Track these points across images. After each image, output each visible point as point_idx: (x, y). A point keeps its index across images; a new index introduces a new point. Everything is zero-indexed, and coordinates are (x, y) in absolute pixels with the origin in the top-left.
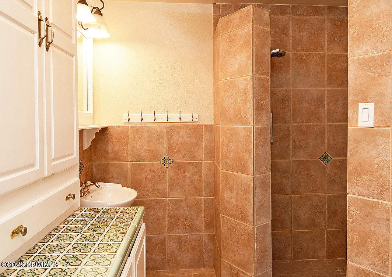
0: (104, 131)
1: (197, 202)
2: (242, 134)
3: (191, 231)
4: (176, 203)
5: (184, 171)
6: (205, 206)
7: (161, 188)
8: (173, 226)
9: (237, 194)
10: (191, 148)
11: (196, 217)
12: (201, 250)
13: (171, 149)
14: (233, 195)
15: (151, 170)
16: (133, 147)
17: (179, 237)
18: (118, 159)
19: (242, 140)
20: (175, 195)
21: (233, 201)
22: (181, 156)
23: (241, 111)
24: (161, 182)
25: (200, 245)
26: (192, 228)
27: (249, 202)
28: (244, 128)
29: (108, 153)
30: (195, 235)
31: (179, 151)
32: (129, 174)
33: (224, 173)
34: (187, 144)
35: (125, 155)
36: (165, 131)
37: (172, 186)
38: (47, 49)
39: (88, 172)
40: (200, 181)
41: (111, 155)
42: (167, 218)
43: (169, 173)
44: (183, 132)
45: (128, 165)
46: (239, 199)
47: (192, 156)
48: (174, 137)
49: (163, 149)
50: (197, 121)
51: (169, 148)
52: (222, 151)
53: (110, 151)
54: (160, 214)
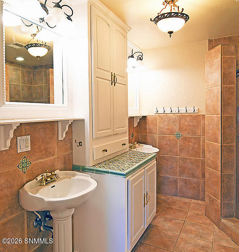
0: (144, 118)
1: (196, 161)
2: (216, 119)
3: (193, 178)
4: (184, 159)
5: (189, 141)
6: (202, 164)
7: (175, 150)
8: (182, 173)
9: (213, 154)
10: (193, 128)
11: (196, 169)
12: (199, 190)
13: (180, 129)
14: (211, 155)
15: (169, 139)
16: (159, 126)
17: (186, 180)
18: (152, 133)
19: (216, 123)
20: (183, 155)
21: (211, 158)
22: (187, 132)
23: (216, 107)
24: (175, 147)
25: (199, 186)
26: (193, 176)
27: (219, 159)
28: (216, 116)
29: (147, 130)
30: (195, 180)
31: (186, 130)
32: (157, 141)
33: (207, 142)
34: (191, 126)
35: (156, 131)
36: (177, 118)
37: (181, 150)
38: (115, 85)
39: (136, 138)
40: (199, 148)
41: (148, 131)
42: (178, 167)
43: (179, 142)
44: (188, 119)
45: (157, 136)
46: (214, 158)
47: (194, 133)
48: (183, 121)
49: (176, 128)
50: (197, 112)
51: (179, 128)
52: (206, 130)
53: (148, 129)
54: (174, 165)
